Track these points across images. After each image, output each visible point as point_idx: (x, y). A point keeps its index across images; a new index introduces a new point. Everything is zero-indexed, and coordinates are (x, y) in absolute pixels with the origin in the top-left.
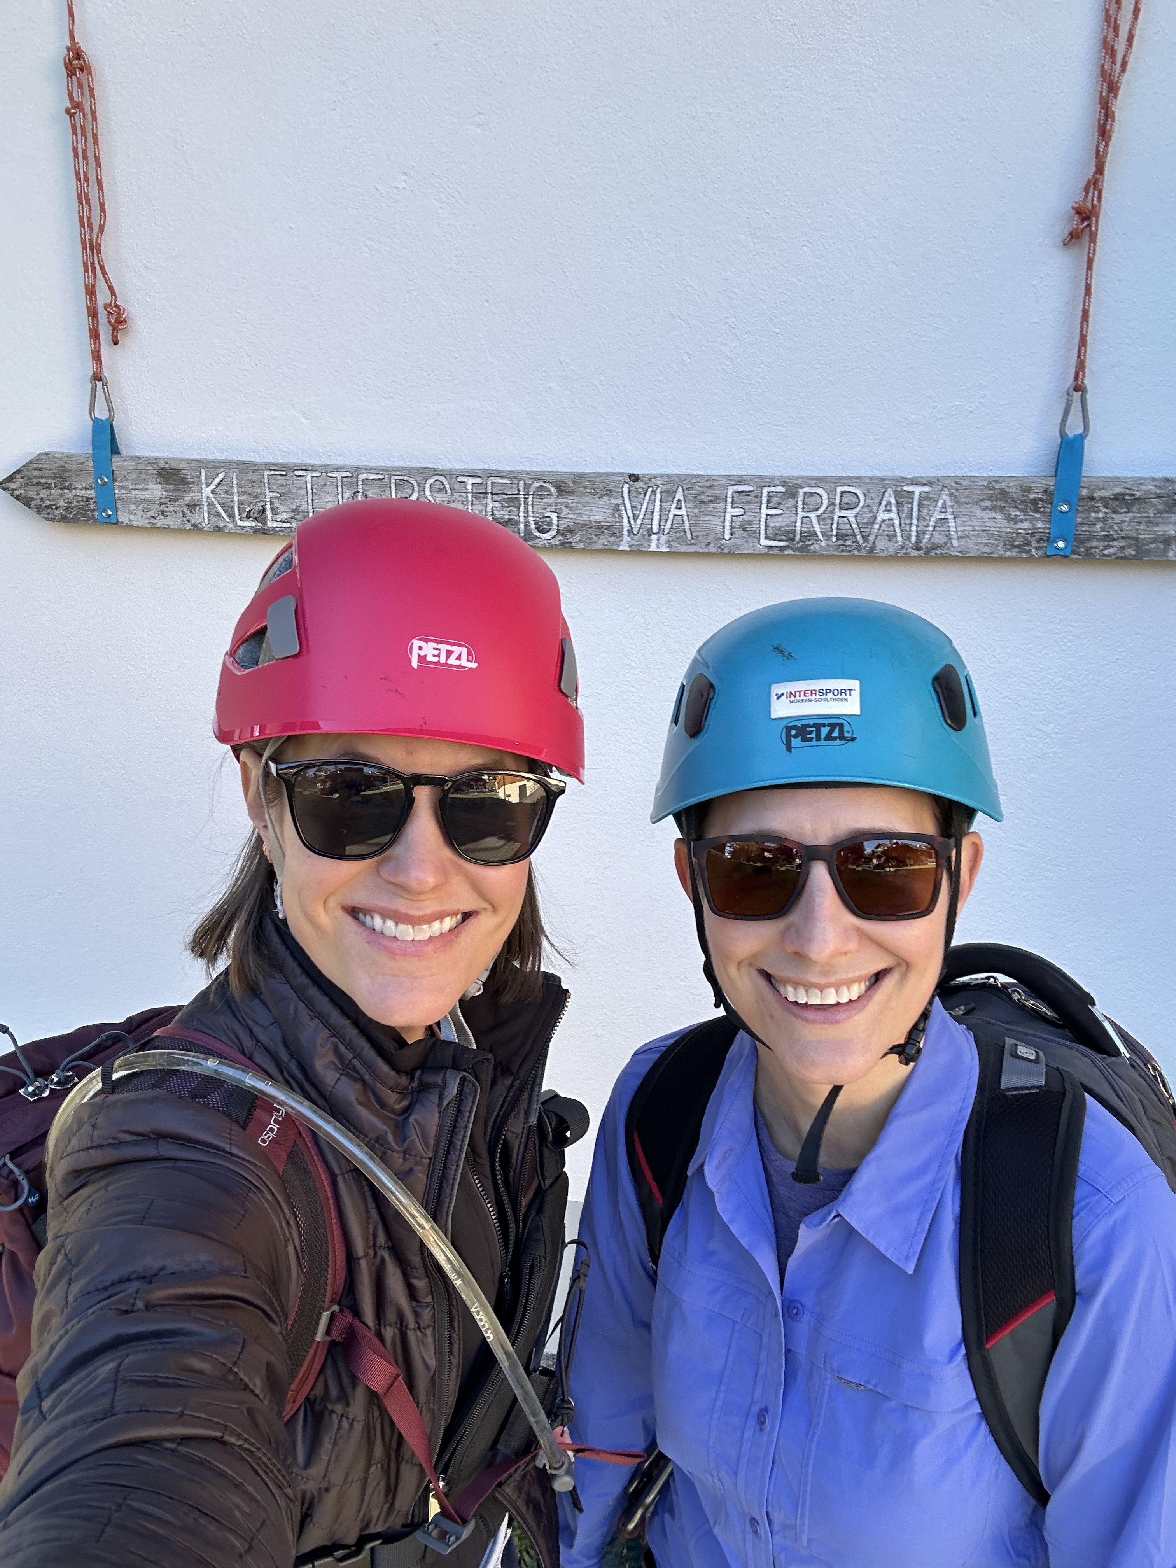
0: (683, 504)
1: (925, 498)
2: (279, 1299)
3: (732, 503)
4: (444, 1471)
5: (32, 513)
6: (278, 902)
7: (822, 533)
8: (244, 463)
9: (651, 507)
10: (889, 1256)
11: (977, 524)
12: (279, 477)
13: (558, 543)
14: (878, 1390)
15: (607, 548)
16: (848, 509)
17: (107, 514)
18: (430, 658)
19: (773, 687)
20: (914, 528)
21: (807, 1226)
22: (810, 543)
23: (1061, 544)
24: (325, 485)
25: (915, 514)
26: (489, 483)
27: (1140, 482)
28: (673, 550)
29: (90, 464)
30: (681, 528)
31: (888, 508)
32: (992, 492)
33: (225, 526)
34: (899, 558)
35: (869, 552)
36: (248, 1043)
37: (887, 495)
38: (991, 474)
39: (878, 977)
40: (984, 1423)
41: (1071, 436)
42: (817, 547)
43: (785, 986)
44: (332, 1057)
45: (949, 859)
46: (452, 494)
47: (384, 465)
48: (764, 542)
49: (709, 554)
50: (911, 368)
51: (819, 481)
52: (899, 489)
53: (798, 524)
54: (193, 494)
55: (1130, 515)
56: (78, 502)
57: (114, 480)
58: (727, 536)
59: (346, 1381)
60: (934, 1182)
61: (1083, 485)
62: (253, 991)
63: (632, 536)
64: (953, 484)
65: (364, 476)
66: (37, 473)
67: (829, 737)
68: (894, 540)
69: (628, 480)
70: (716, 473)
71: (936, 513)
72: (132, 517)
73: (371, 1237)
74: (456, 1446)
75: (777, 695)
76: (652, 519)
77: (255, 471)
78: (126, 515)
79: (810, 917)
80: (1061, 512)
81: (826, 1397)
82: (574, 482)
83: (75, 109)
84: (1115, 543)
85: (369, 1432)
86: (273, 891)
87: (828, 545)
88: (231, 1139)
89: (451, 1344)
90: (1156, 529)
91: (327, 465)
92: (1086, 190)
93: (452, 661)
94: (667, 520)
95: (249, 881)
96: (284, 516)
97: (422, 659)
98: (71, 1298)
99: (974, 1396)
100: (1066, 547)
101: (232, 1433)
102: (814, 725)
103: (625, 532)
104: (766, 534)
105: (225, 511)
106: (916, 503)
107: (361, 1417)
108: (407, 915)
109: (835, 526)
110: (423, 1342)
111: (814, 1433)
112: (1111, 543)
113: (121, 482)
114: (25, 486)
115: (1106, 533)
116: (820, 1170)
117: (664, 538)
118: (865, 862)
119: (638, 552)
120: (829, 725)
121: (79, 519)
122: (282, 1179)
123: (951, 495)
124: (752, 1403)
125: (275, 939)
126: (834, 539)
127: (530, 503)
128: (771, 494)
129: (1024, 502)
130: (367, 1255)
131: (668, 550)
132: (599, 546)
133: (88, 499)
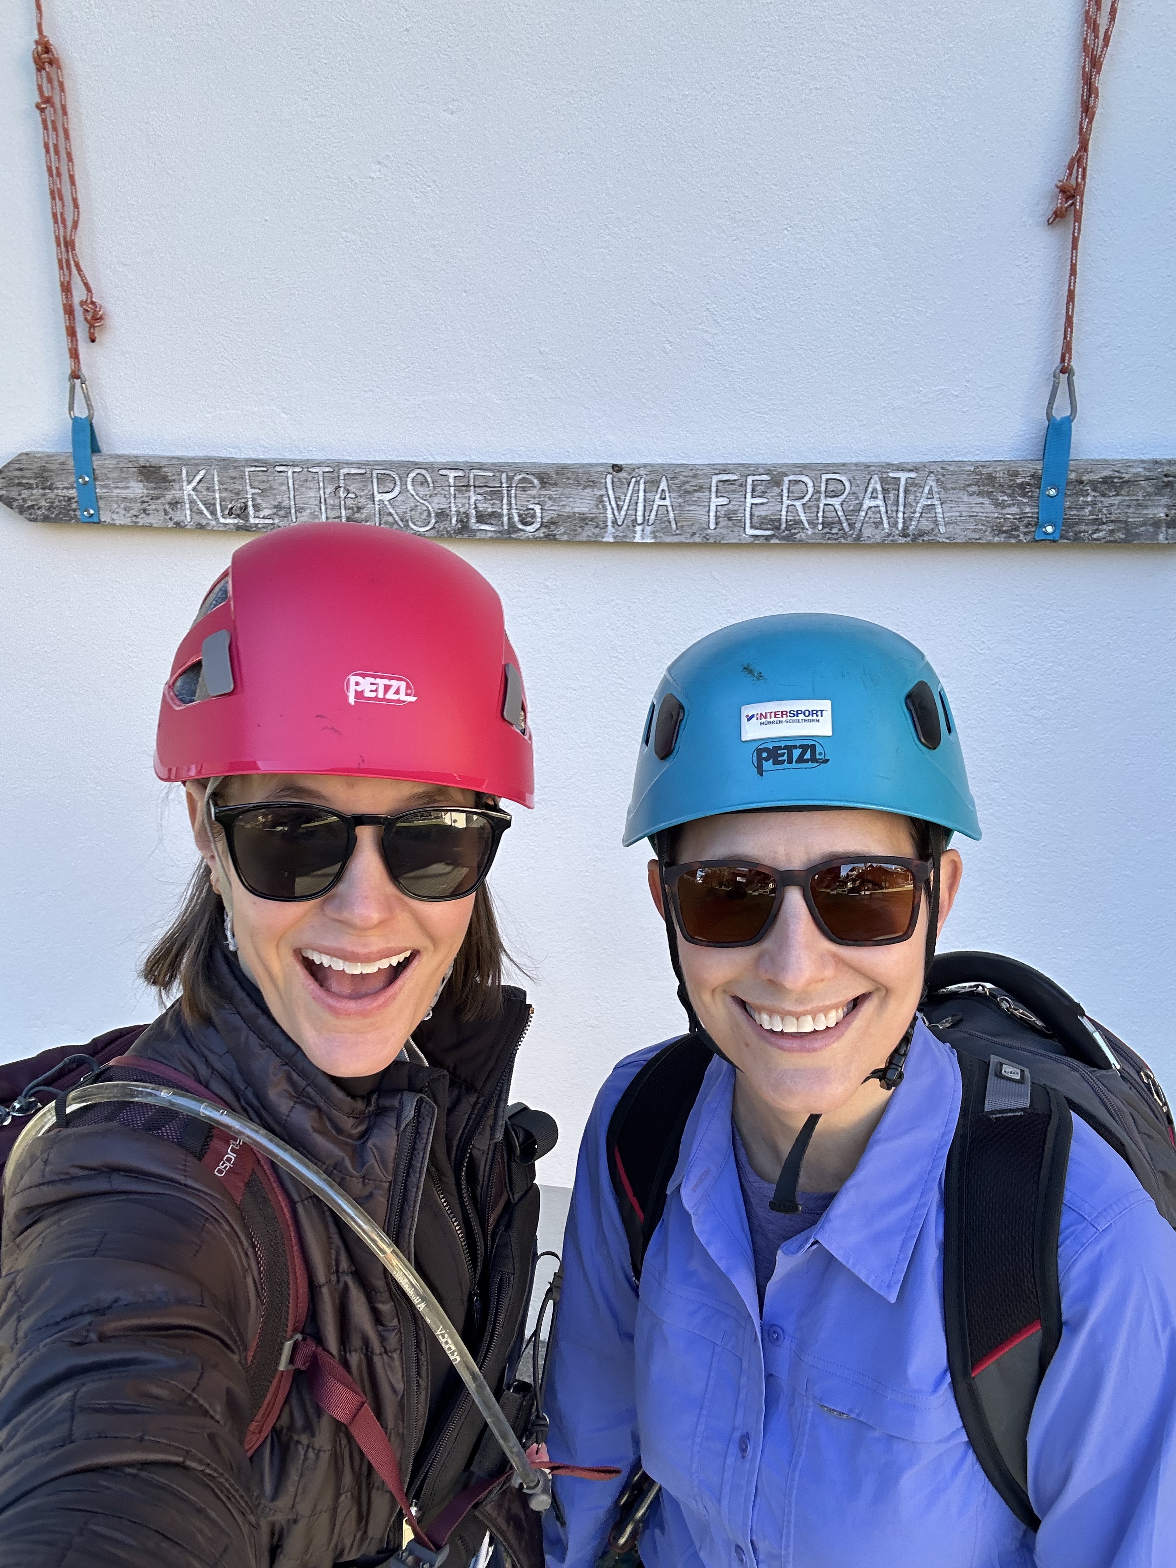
0: (667, 494)
1: (911, 484)
2: (237, 1328)
3: (717, 492)
4: (417, 1496)
5: (14, 513)
6: (229, 934)
7: (807, 520)
8: (224, 459)
9: (635, 498)
10: (869, 1284)
11: (964, 509)
12: (260, 473)
13: (542, 535)
14: (861, 1419)
15: (592, 539)
16: (834, 497)
17: (89, 513)
18: (368, 694)
19: (743, 708)
20: (900, 515)
21: (784, 1253)
22: (796, 531)
23: (1049, 529)
24: (306, 480)
25: (901, 501)
26: (472, 476)
27: (1129, 464)
28: (658, 540)
29: (71, 463)
30: (666, 519)
31: (874, 495)
32: (979, 477)
33: (208, 524)
34: (886, 545)
35: (855, 540)
36: (203, 1071)
37: (872, 481)
38: (977, 459)
39: (856, 1003)
40: (971, 1452)
41: (1058, 418)
42: (803, 535)
43: (760, 1013)
44: (286, 1086)
45: (927, 882)
46: (434, 487)
47: (365, 459)
48: (750, 531)
49: (695, 544)
50: (896, 352)
51: (804, 468)
52: (885, 476)
53: (784, 513)
54: (174, 492)
55: (1118, 498)
56: (60, 501)
57: (95, 479)
58: (712, 526)
59: (311, 1411)
60: (917, 1208)
61: (1071, 468)
62: (207, 1020)
63: (617, 527)
64: (939, 470)
65: (346, 471)
66: (18, 473)
67: (801, 760)
68: (880, 527)
69: (611, 470)
70: (700, 462)
71: (922, 499)
72: (114, 516)
73: (334, 1263)
74: (428, 1471)
75: (747, 716)
76: (636, 510)
77: (235, 467)
78: (108, 514)
79: (784, 944)
80: (1049, 496)
81: (808, 1425)
82: (557, 474)
83: (45, 103)
84: (1104, 527)
85: (336, 1462)
86: (223, 921)
87: (814, 533)
88: (185, 1171)
89: (419, 1367)
90: (1145, 512)
91: (308, 460)
92: (1070, 167)
93: (390, 695)
94: (651, 511)
95: (199, 910)
96: (267, 512)
97: (359, 695)
98: (21, 1334)
99: (961, 1424)
100: (1054, 531)
101: (194, 1458)
102: (786, 747)
103: (609, 523)
104: (751, 523)
105: (208, 509)
106: (902, 490)
107: (328, 1447)
108: (353, 953)
109: (820, 514)
110: (389, 1366)
111: (797, 1462)
112: (1100, 527)
113: (103, 480)
114: (6, 487)
115: (1094, 517)
116: (799, 1200)
117: (648, 529)
118: (840, 885)
119: (623, 543)
120: (801, 747)
121: (61, 519)
122: (240, 1209)
123: (938, 480)
124: (734, 1429)
125: (224, 969)
126: (820, 527)
127: (513, 495)
128: (756, 483)
129: (1011, 486)
130: (329, 1282)
131: (653, 541)
132: (583, 537)
133: (70, 499)
